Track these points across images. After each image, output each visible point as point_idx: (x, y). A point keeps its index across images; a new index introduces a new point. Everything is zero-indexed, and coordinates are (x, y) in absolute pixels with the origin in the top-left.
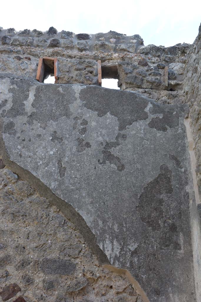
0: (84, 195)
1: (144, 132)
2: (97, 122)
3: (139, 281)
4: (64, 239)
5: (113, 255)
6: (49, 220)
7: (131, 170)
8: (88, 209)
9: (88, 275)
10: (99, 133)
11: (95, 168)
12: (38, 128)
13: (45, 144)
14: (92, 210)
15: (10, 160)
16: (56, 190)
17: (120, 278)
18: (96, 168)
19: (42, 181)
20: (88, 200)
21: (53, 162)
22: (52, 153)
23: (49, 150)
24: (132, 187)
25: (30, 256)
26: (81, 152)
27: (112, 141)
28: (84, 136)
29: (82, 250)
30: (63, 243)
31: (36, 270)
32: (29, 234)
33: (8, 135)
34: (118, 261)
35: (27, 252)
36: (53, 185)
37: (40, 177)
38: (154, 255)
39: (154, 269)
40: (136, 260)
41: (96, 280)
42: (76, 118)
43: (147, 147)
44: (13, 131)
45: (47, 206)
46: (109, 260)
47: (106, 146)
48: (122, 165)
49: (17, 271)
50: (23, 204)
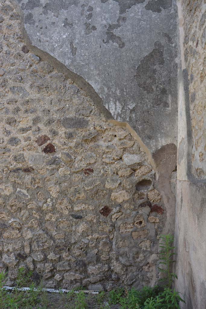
0: (92, 68)
1: (141, 14)
2: (101, 8)
3: (136, 131)
4: (78, 103)
5: (116, 113)
6: (66, 89)
7: (130, 47)
8: (96, 79)
9: (98, 128)
10: (103, 17)
11: (100, 47)
12: (52, 17)
13: (59, 30)
14: (99, 80)
15: (32, 45)
16: (70, 66)
17: (122, 129)
18: (102, 46)
19: (58, 60)
20: (96, 72)
21: (66, 44)
22: (65, 37)
23: (62, 34)
24: (131, 60)
25: (53, 116)
26: (88, 34)
27: (114, 23)
28: (90, 20)
29: (92, 110)
30: (77, 106)
31: (59, 126)
32: (51, 101)
33: (28, 25)
34: (120, 117)
35: (51, 114)
36: (67, 63)
37: (56, 57)
38: (148, 112)
39: (148, 122)
40: (134, 115)
41: (104, 131)
42: (83, 6)
43: (144, 27)
44: (33, 21)
45: (63, 80)
46: (113, 116)
47: (109, 28)
48: (123, 43)
49: (45, 127)
50: (46, 79)
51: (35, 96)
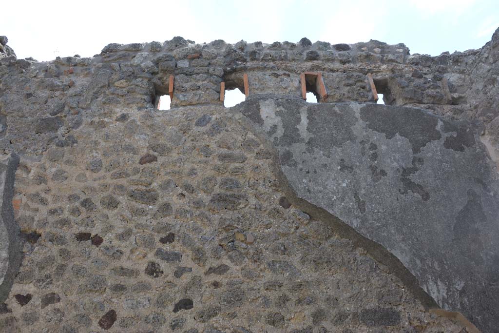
0: (393, 231)
1: (441, 153)
2: (387, 145)
3: (474, 323)
4: (379, 285)
5: (441, 298)
6: (357, 264)
7: (437, 199)
8: (401, 247)
9: (416, 323)
10: (393, 158)
11: (398, 200)
12: (321, 157)
13: (334, 175)
14: (406, 248)
15: (298, 197)
16: (360, 228)
17: (451, 322)
18: (399, 199)
19: (341, 219)
20: (398, 237)
21: (348, 196)
22: (344, 185)
23: (340, 182)
24: (443, 217)
25: (345, 308)
26: (377, 181)
27: (409, 166)
28: (376, 162)
29: (402, 295)
30: (379, 290)
31: (356, 324)
32: (338, 283)
33: (287, 167)
34: (447, 304)
35: (341, 304)
36: (355, 224)
37: (338, 215)
38: (484, 292)
39: (488, 308)
40: (466, 300)
41: (424, 327)
42: (362, 142)
43: (448, 171)
44: (293, 162)
45: (351, 249)
46: (437, 303)
47: (403, 172)
48: (426, 193)
49: (335, 327)
50: (323, 248)
51: (311, 276)
